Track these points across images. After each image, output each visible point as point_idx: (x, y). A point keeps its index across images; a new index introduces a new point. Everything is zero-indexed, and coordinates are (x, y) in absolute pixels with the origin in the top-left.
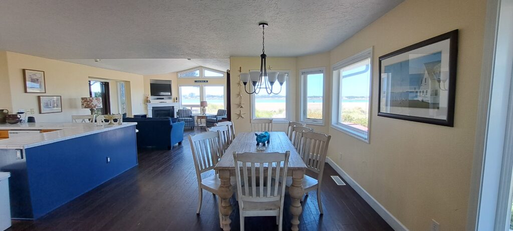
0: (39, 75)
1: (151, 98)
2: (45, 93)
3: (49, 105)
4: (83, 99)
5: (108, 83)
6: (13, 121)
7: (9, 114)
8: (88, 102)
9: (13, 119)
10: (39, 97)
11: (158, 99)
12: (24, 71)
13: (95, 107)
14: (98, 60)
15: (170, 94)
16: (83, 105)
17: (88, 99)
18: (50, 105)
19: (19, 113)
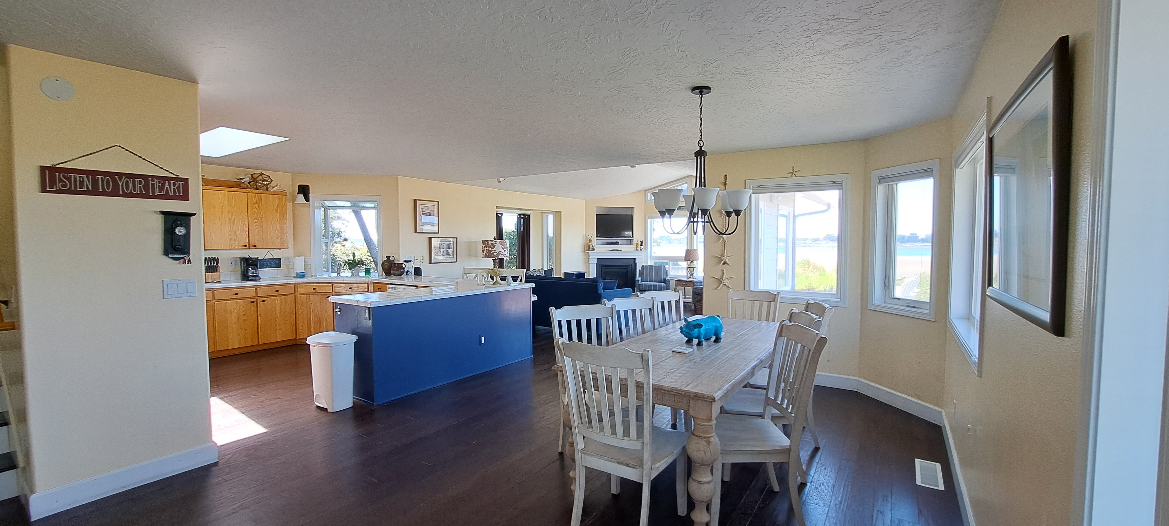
0: (432, 206)
1: (595, 241)
2: (438, 233)
4: (483, 241)
5: (529, 215)
6: (397, 272)
7: (396, 262)
8: (489, 247)
9: (398, 270)
10: (430, 239)
11: (609, 243)
12: (415, 201)
13: (498, 255)
14: (501, 179)
15: (631, 233)
16: (483, 251)
17: (490, 243)
18: (444, 252)
19: (405, 261)
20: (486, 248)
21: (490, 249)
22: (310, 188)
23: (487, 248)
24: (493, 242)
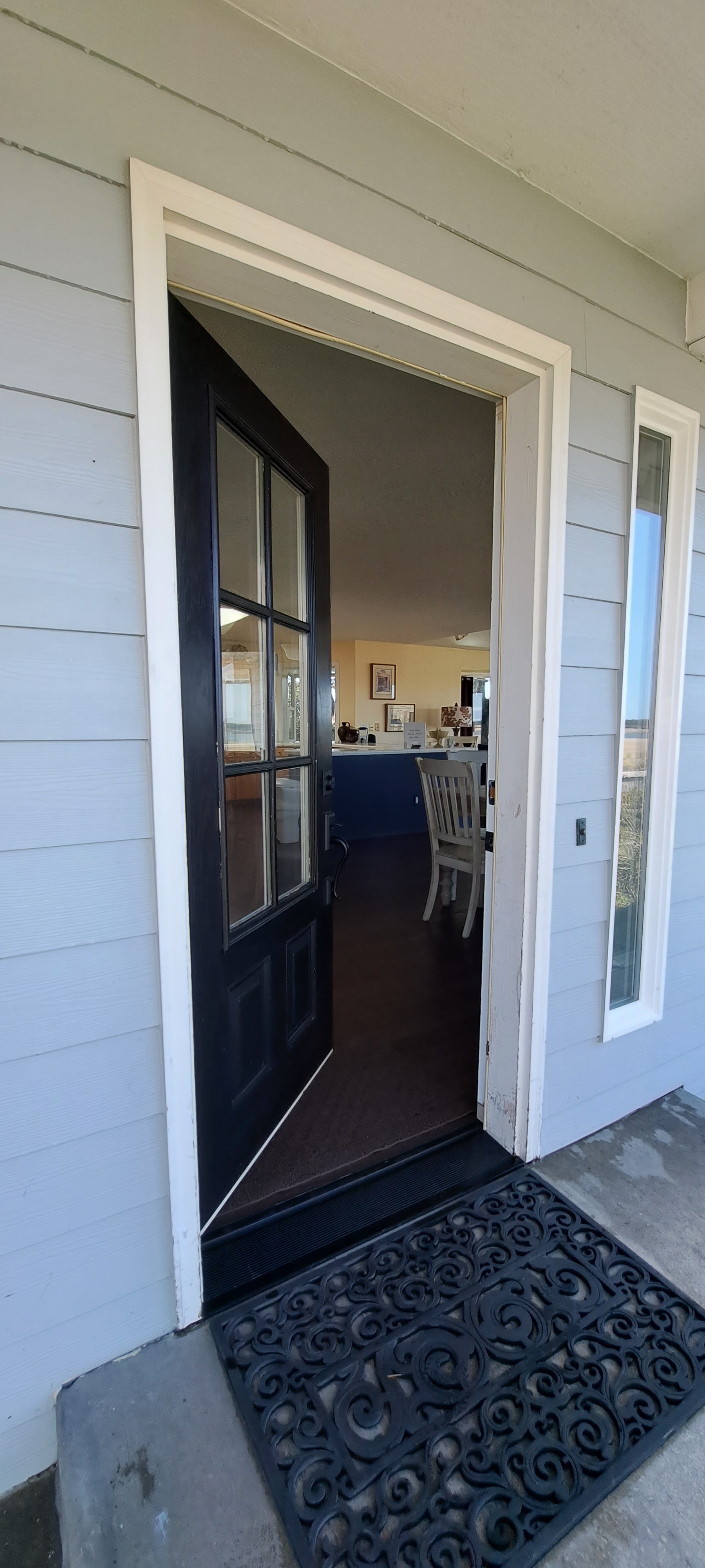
0: (389, 671)
2: (395, 699)
3: (398, 718)
4: (443, 708)
6: (351, 739)
8: (449, 714)
9: (352, 736)
10: (386, 705)
12: (372, 665)
13: (460, 722)
14: (460, 636)
16: (442, 720)
17: (449, 709)
19: (360, 728)
20: (446, 716)
24: (453, 709)
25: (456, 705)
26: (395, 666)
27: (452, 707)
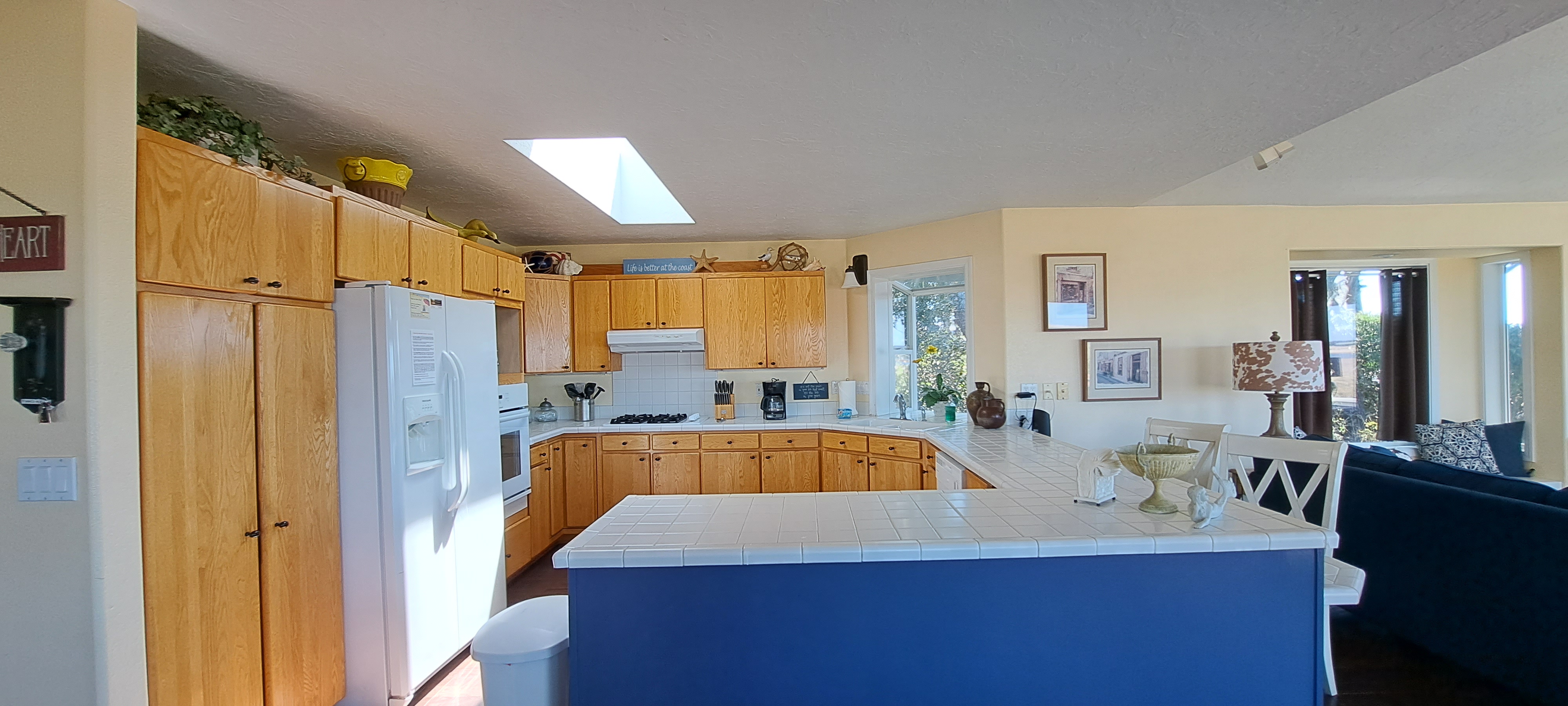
0: (1087, 270)
2: (1106, 328)
3: (1116, 371)
4: (1237, 347)
5: (1425, 272)
7: (995, 395)
8: (1253, 361)
10: (1084, 343)
12: (1043, 260)
13: (1283, 381)
16: (1235, 373)
17: (1253, 349)
18: (1120, 372)
19: (1015, 395)
20: (1241, 365)
21: (1254, 367)
22: (868, 259)
23: (1246, 365)
24: (1265, 348)
25: (1275, 337)
26: (1104, 255)
27: (1260, 344)
